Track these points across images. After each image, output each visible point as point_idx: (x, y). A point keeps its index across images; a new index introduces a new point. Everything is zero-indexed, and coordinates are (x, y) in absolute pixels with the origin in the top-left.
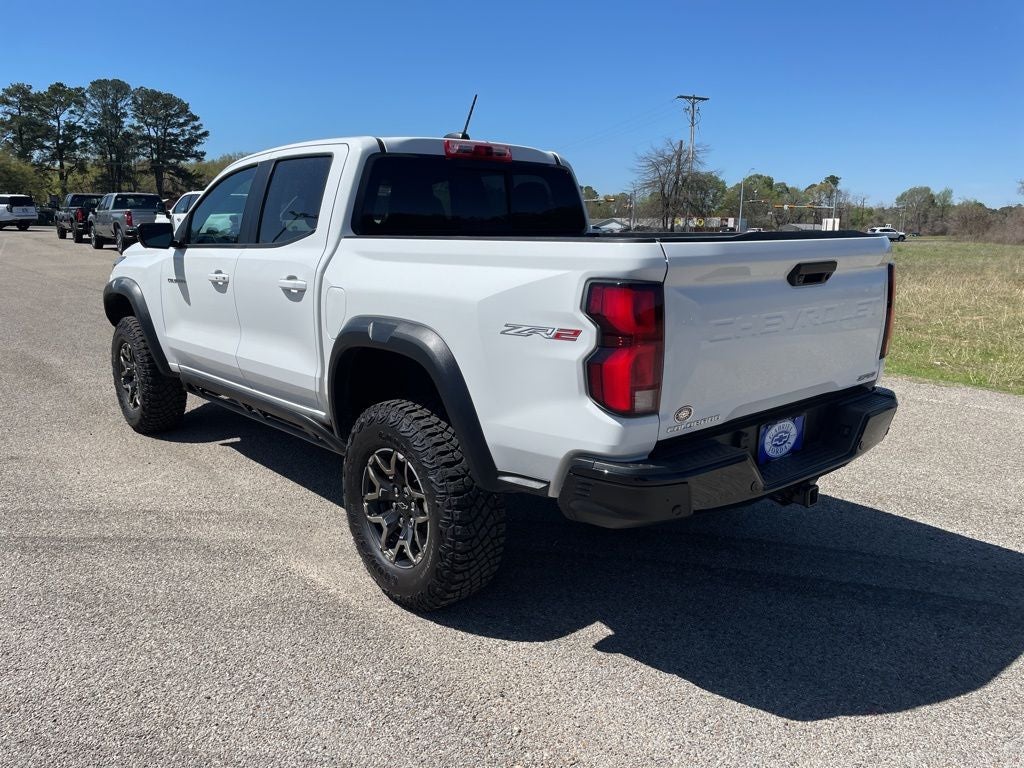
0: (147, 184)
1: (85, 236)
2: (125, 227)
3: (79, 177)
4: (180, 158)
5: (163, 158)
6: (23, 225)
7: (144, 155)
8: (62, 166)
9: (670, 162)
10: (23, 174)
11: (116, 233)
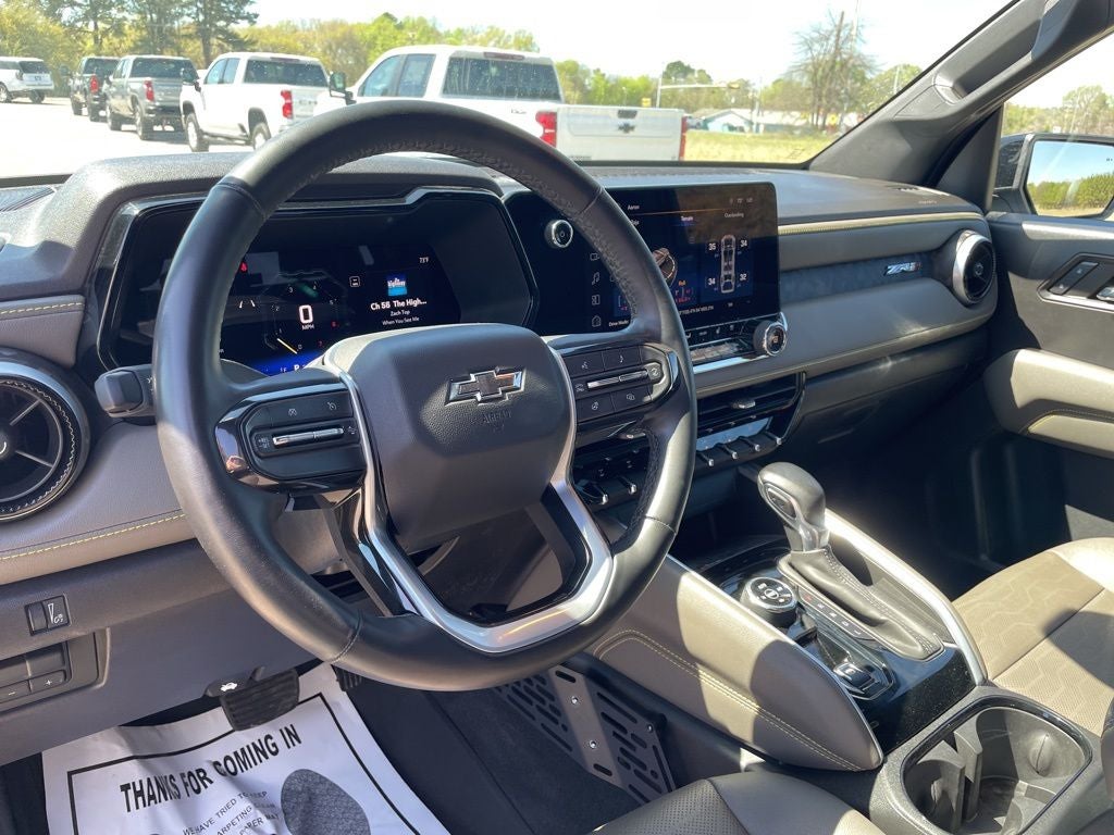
0: (193, 52)
1: (102, 113)
2: (144, 103)
3: (116, 41)
4: (229, 20)
5: (210, 19)
6: (38, 96)
7: (189, 15)
8: (96, 27)
9: (827, 39)
10: (52, 37)
11: (134, 112)
